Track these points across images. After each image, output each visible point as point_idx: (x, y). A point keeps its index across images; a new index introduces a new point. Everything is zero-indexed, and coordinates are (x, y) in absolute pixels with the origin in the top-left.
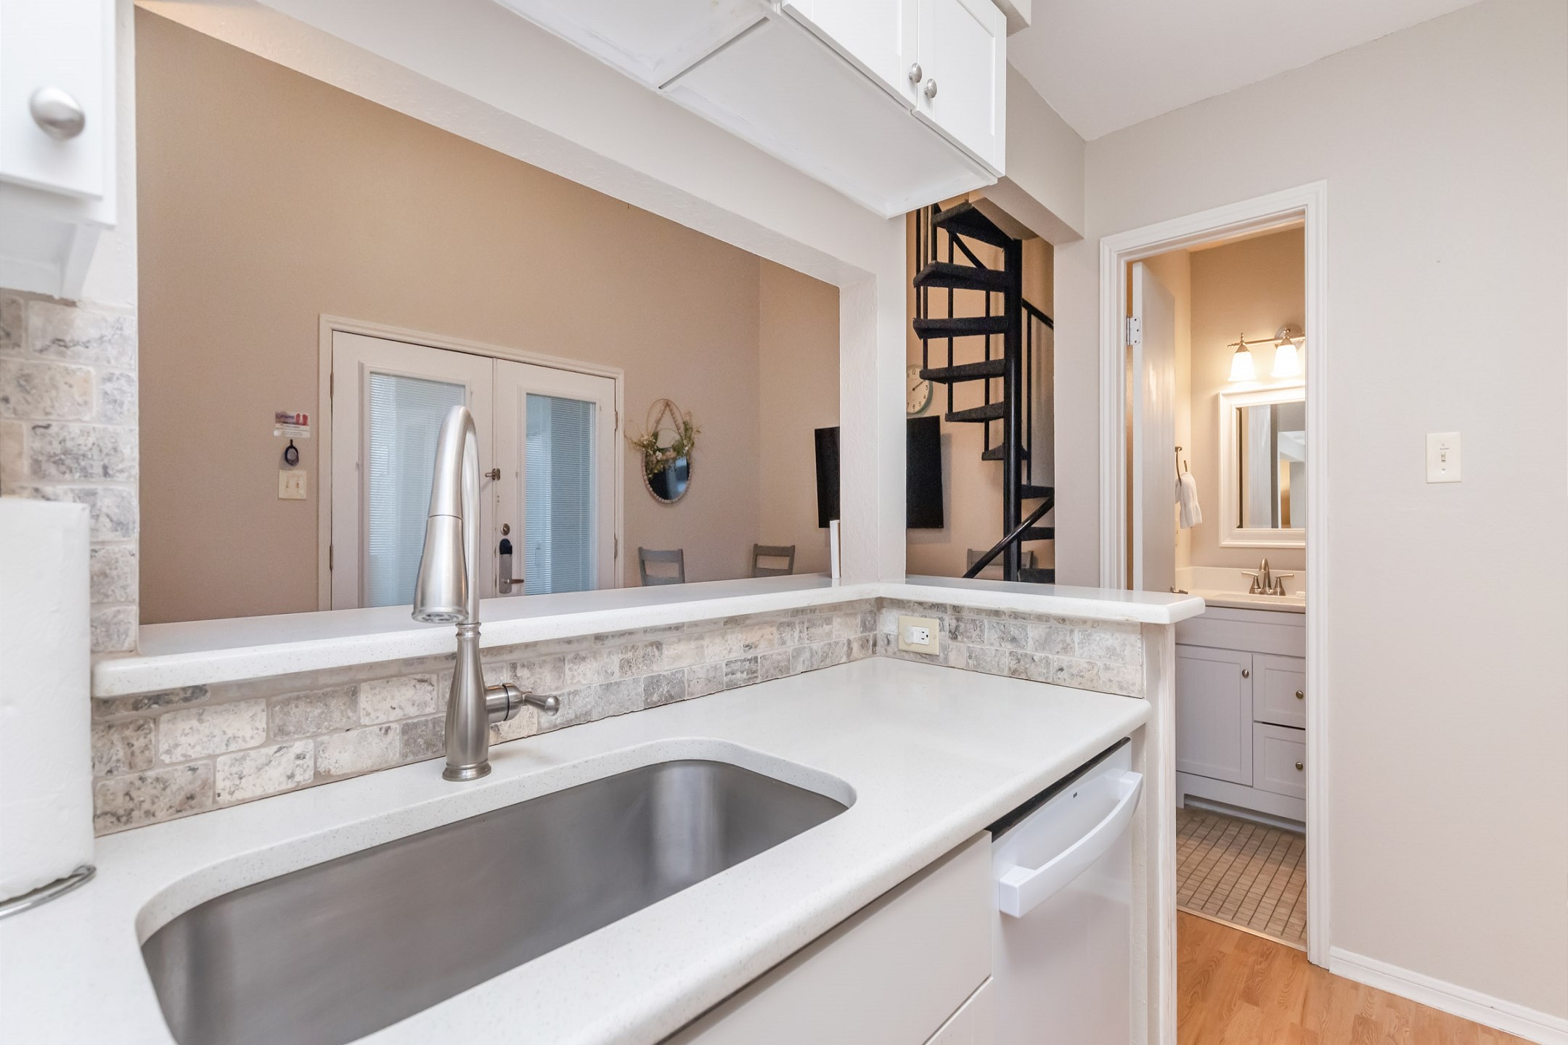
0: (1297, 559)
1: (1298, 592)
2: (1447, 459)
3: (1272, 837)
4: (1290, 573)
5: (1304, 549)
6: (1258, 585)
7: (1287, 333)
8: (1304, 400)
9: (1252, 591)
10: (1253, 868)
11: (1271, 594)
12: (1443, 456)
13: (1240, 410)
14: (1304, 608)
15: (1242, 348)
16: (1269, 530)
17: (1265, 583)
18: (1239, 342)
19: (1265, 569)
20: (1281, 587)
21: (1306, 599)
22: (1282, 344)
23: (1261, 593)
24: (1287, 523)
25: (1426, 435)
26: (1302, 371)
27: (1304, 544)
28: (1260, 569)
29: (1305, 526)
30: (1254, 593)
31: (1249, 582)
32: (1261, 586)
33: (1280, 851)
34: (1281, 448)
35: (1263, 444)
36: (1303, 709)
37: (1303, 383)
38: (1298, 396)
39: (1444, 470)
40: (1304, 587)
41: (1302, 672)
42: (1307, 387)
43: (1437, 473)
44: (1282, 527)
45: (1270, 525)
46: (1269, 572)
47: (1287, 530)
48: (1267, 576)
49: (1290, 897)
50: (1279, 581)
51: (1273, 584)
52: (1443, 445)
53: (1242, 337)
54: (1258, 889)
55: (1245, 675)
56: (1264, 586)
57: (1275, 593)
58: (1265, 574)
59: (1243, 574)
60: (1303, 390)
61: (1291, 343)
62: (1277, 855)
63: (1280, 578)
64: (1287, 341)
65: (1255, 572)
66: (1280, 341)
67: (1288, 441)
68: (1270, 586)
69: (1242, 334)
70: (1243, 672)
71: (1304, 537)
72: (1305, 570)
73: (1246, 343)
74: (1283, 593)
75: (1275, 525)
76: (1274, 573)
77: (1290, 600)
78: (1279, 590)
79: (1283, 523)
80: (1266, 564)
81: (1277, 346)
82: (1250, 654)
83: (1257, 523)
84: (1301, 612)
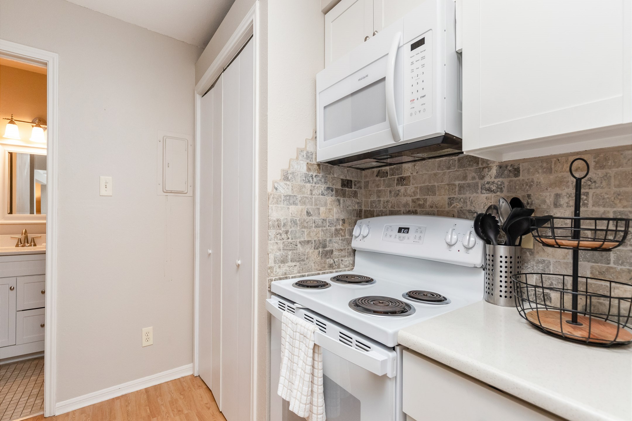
0: (42, 229)
1: (43, 244)
2: (107, 186)
3: (26, 366)
4: (39, 235)
5: (46, 224)
6: (21, 242)
7: (38, 122)
8: (46, 155)
9: (17, 246)
10: (15, 387)
11: (28, 246)
12: (106, 186)
13: (11, 154)
14: (45, 251)
15: (12, 122)
16: (29, 215)
17: (25, 241)
18: (10, 118)
19: (25, 234)
20: (34, 242)
21: (46, 247)
22: (36, 126)
23: (22, 246)
24: (39, 211)
25: (100, 177)
26: (46, 141)
27: (46, 221)
28: (22, 234)
29: (46, 213)
30: (18, 247)
31: (16, 242)
32: (23, 242)
33: (31, 370)
34: (36, 177)
35: (25, 174)
36: (44, 299)
37: (46, 147)
38: (44, 153)
39: (106, 191)
40: (45, 242)
41: (44, 281)
42: (48, 149)
43: (103, 192)
44: (36, 214)
45: (29, 213)
46: (27, 236)
47: (39, 215)
48: (26, 238)
49: (35, 391)
50: (33, 240)
51: (29, 241)
52: (106, 181)
53: (12, 116)
54: (18, 396)
55: (11, 289)
56: (25, 242)
57: (31, 246)
58: (25, 237)
59: (11, 237)
60: (46, 151)
61: (40, 127)
62: (29, 373)
63: (33, 238)
64: (38, 126)
65: (19, 236)
66: (35, 125)
67: (39, 174)
68: (28, 243)
69: (12, 115)
70: (11, 288)
71: (45, 218)
72: (46, 234)
73: (15, 120)
74: (35, 245)
75: (32, 212)
76: (30, 236)
77: (38, 248)
78: (33, 244)
79: (36, 212)
80: (26, 231)
81: (33, 126)
82: (15, 278)
83: (21, 211)
84: (44, 253)
